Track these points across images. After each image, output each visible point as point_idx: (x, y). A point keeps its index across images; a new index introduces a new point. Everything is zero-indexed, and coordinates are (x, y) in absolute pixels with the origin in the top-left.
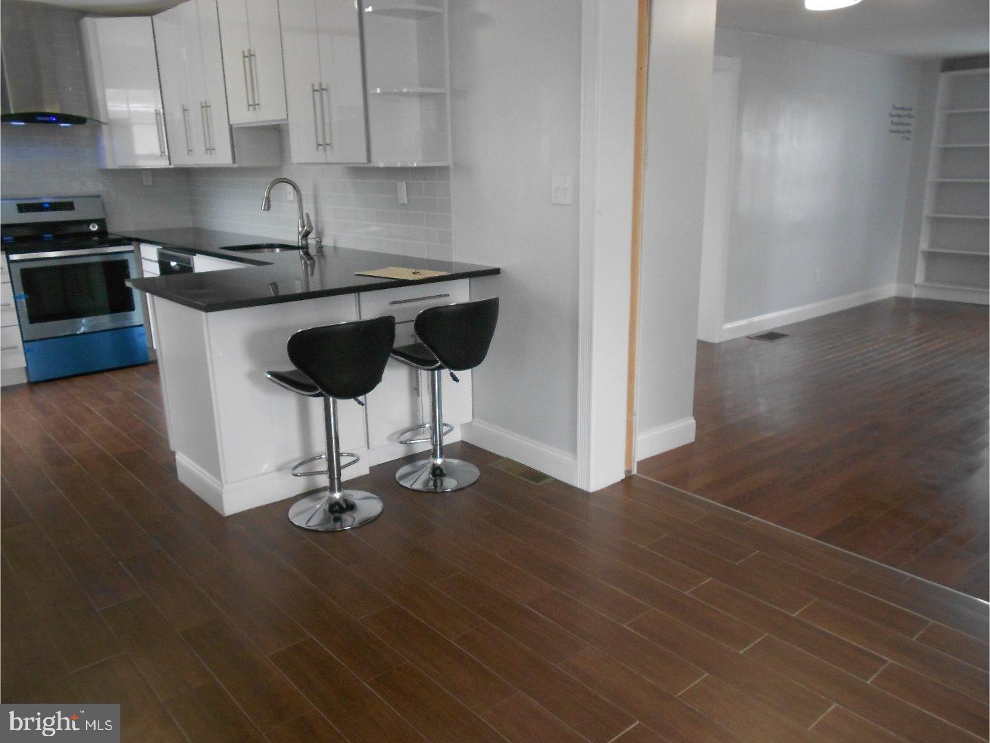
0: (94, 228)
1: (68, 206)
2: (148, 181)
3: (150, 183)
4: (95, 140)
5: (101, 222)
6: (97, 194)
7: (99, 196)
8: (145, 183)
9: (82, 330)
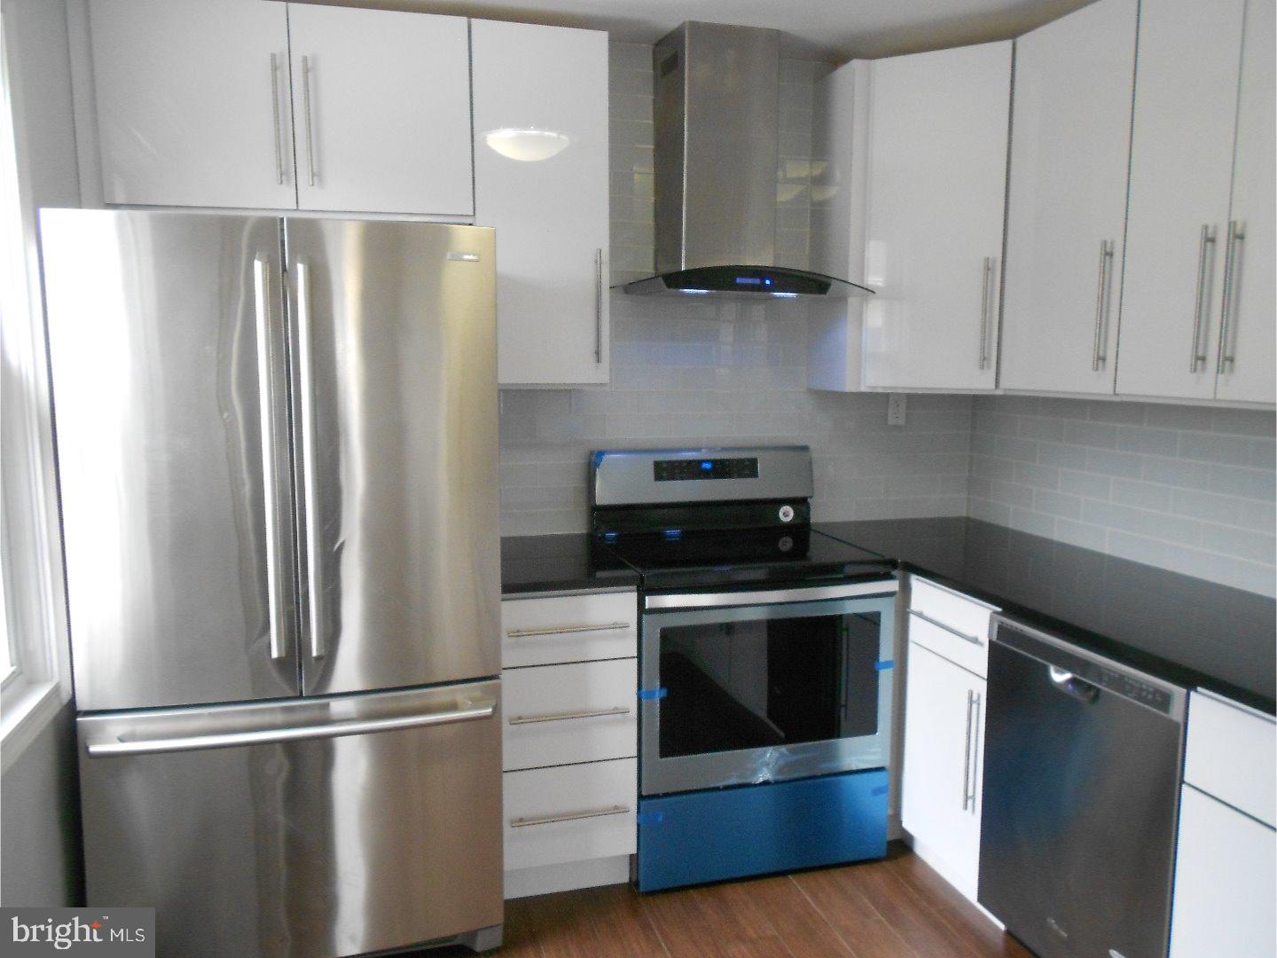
0: (787, 514)
1: (747, 468)
2: (896, 417)
3: (902, 422)
4: (819, 332)
5: (800, 503)
6: (802, 443)
7: (805, 449)
8: (891, 421)
9: (764, 775)
